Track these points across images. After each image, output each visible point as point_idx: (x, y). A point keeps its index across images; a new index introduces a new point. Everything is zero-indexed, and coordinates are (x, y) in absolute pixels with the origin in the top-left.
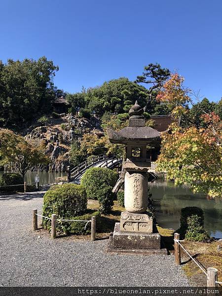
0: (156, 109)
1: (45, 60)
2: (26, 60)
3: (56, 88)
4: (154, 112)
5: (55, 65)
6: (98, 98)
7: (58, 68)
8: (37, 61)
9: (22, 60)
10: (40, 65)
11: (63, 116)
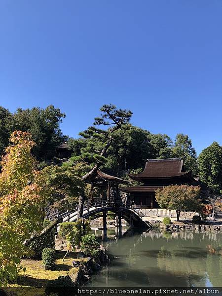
0: (160, 153)
1: (52, 108)
2: (34, 109)
3: (62, 134)
4: (159, 156)
5: (62, 112)
6: (102, 142)
7: (65, 115)
8: (45, 110)
9: (31, 109)
10: (48, 112)
11: (64, 161)
